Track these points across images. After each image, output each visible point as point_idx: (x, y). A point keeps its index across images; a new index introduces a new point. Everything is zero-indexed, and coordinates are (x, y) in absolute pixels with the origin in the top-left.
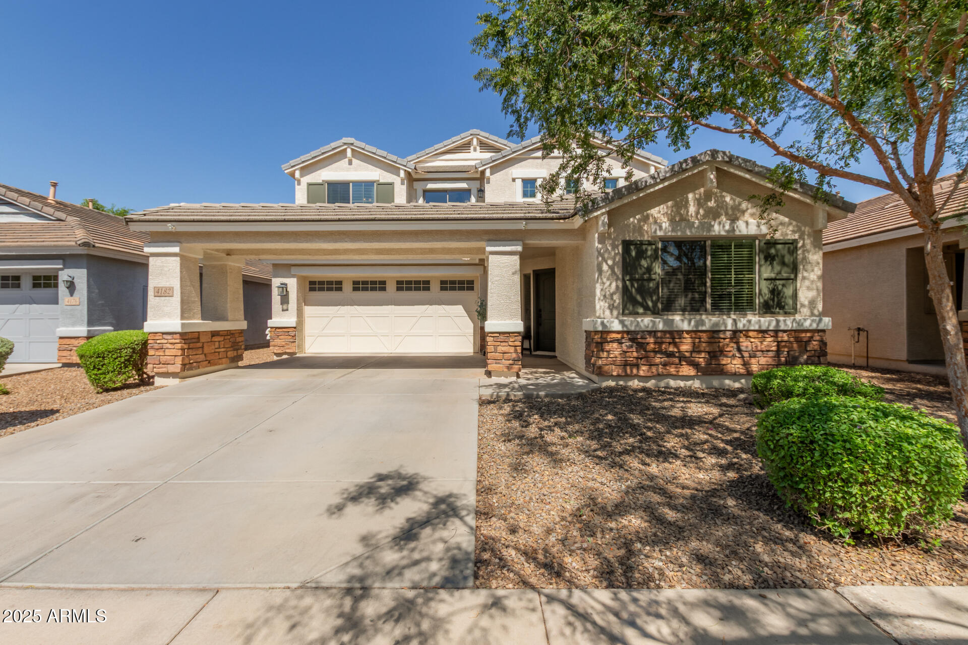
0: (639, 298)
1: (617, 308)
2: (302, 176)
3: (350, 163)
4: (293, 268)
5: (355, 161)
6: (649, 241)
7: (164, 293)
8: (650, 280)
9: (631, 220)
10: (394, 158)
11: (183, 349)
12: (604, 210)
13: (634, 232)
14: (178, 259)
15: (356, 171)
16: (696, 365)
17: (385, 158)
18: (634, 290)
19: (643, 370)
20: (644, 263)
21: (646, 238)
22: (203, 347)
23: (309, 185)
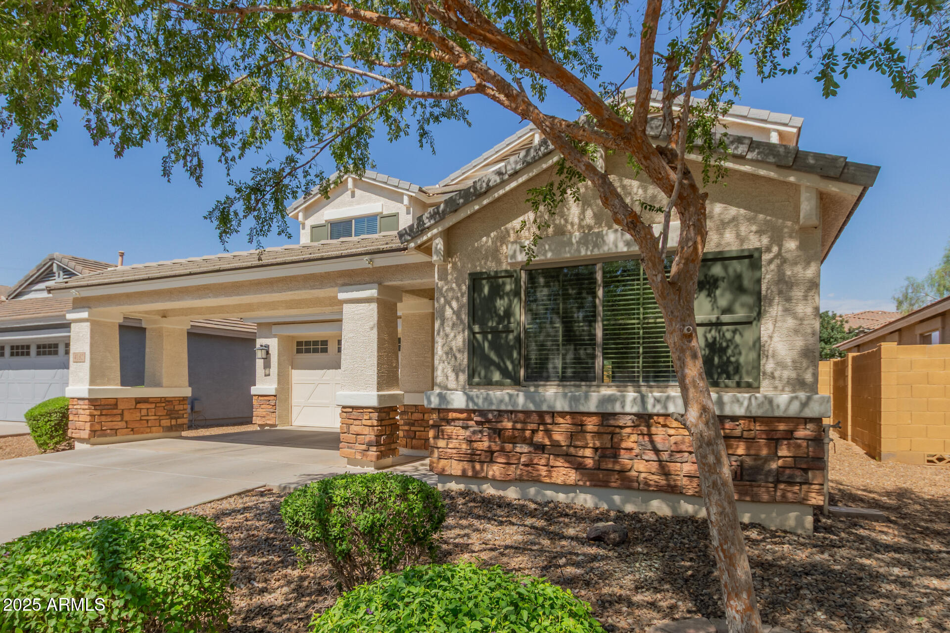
0: (493, 356)
1: (463, 371)
2: (306, 217)
3: (353, 195)
4: (274, 327)
5: (358, 192)
6: (506, 271)
7: (80, 359)
8: (508, 331)
9: (484, 239)
10: (395, 181)
11: (92, 415)
12: (435, 231)
13: (486, 258)
14: (88, 324)
15: (359, 204)
16: (579, 467)
17: (386, 183)
18: (486, 345)
19: (495, 470)
20: (501, 304)
21: (504, 266)
22: (122, 415)
23: (313, 227)
